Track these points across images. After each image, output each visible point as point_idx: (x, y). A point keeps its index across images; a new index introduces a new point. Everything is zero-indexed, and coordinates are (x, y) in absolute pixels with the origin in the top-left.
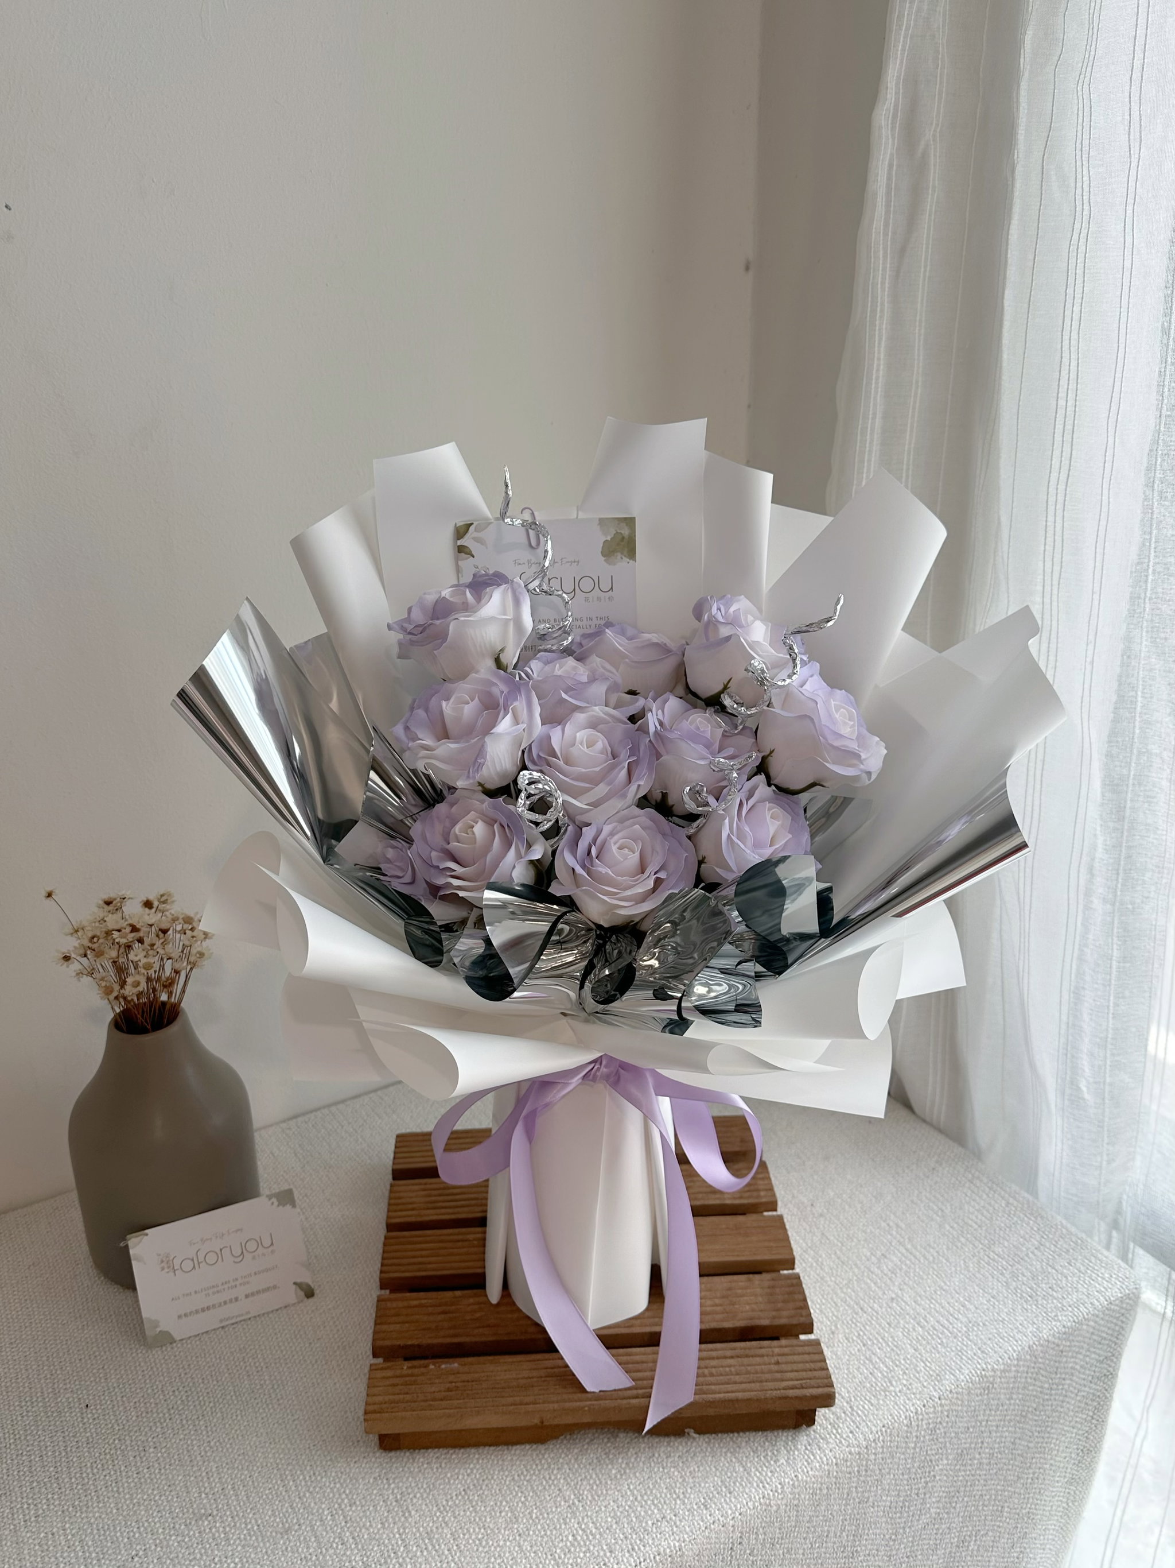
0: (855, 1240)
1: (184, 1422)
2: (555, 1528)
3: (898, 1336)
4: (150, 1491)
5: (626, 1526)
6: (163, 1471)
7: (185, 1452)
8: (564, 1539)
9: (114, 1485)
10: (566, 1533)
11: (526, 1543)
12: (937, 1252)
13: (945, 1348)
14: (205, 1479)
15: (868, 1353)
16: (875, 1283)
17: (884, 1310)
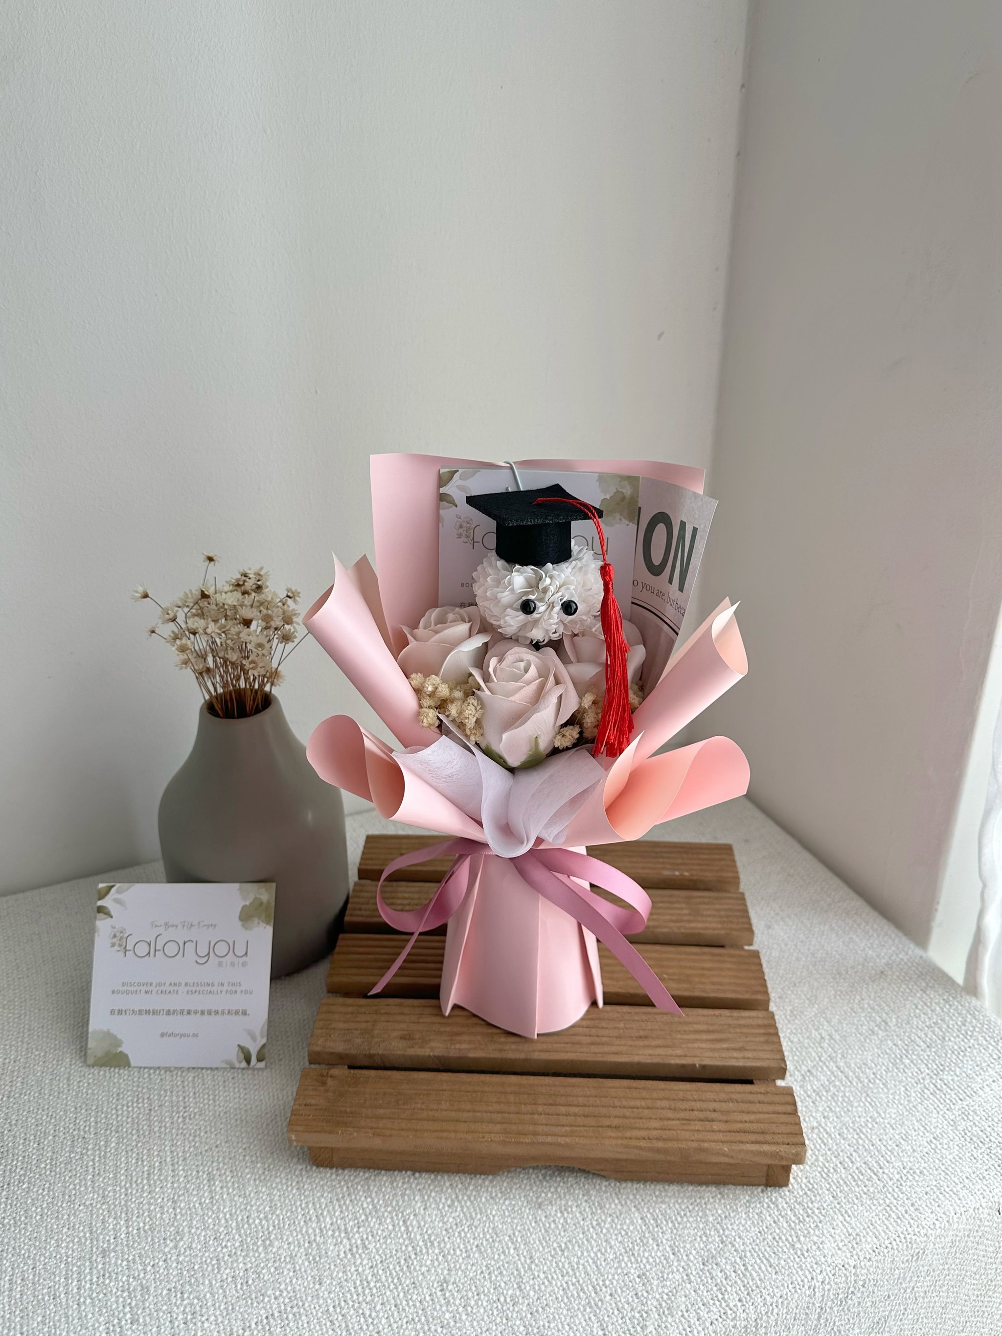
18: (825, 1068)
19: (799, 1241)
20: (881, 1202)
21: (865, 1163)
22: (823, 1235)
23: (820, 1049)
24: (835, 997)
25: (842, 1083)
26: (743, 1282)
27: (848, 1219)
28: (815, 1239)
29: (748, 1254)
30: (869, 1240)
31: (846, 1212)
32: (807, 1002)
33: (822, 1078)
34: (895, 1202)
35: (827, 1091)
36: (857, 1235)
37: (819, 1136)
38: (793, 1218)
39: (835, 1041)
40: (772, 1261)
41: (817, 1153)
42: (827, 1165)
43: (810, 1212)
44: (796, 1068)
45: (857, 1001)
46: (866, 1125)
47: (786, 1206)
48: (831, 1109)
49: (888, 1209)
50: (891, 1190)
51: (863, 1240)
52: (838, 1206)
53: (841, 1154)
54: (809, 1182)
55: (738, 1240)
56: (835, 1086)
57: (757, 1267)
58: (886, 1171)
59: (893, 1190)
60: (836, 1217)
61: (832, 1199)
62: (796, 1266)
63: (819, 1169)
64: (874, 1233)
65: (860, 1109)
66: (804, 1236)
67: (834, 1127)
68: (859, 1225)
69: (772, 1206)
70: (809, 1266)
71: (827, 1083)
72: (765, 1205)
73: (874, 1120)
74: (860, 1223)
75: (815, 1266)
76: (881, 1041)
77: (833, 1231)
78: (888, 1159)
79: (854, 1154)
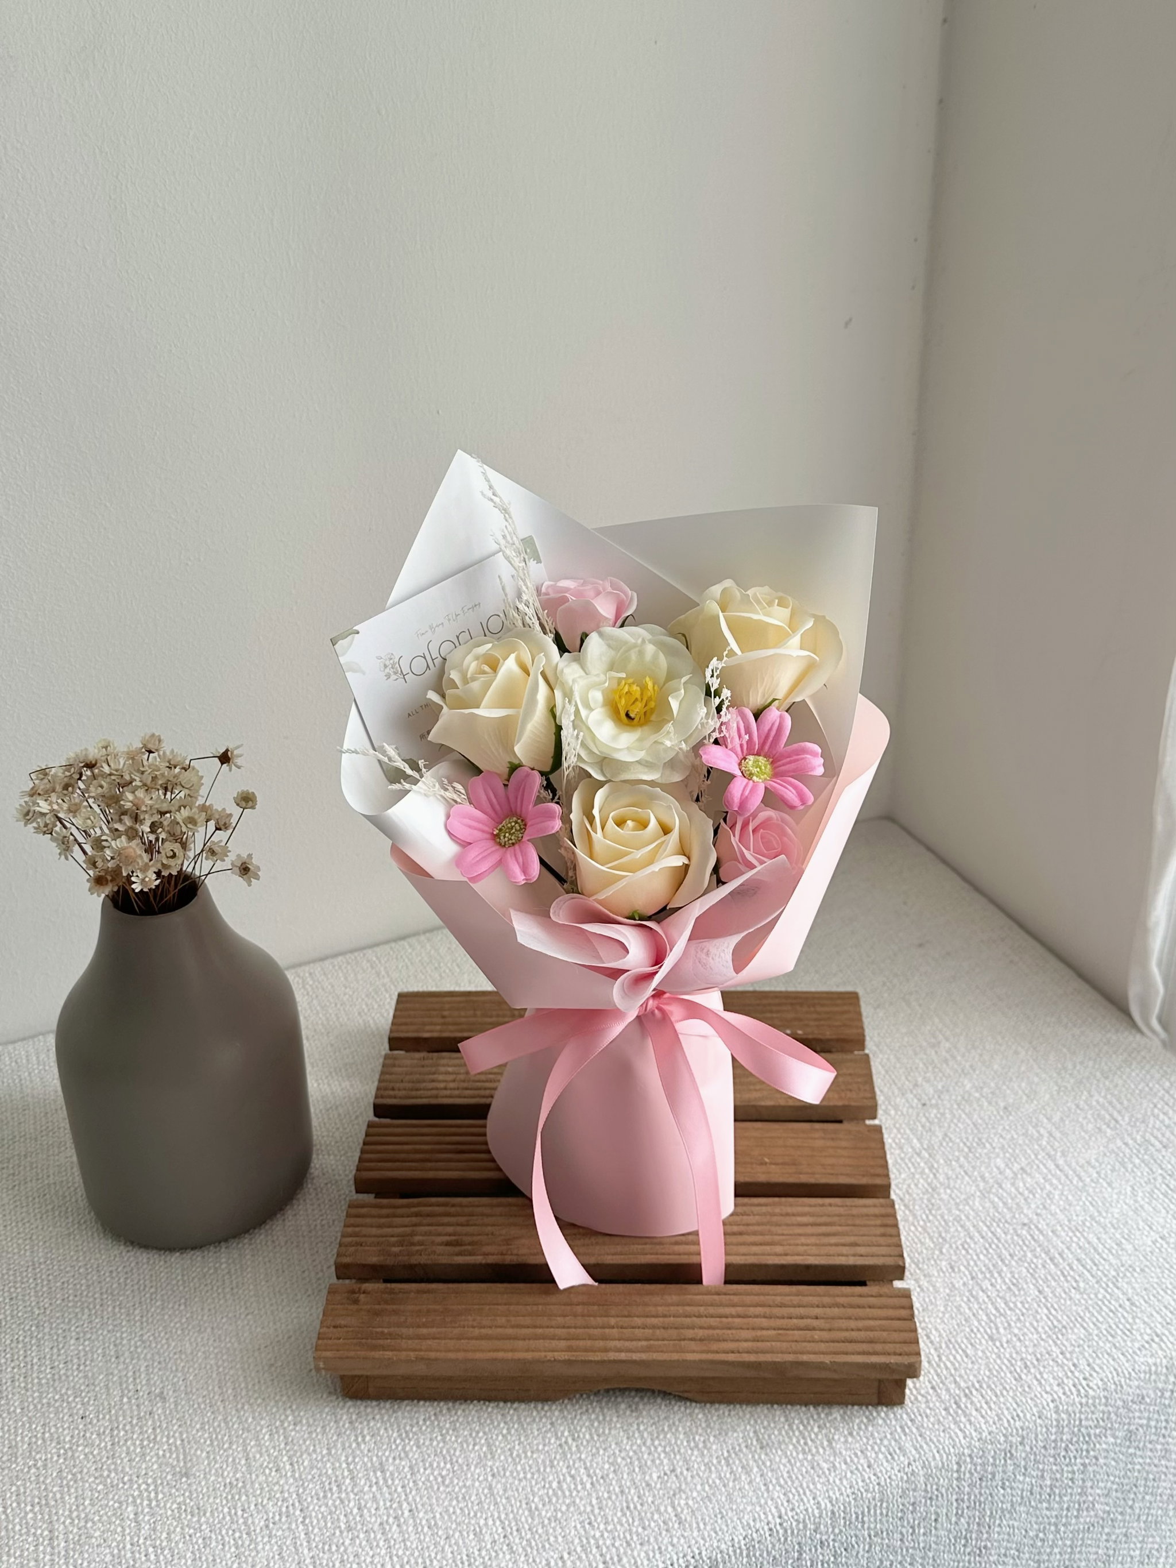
0: (987, 1145)
1: (117, 1310)
2: (539, 1471)
3: (1019, 1273)
4: (63, 1391)
5: (625, 1476)
6: (82, 1368)
7: (112, 1347)
8: (547, 1486)
9: (22, 1379)
10: (551, 1478)
11: (499, 1486)
12: (1098, 1173)
13: (1081, 1293)
14: (131, 1379)
15: (976, 1288)
16: (1005, 1204)
17: (1009, 1237)
18: (1041, 1166)
19: (998, 1332)
20: (1092, 1296)
21: (1078, 1260)
22: (1025, 1326)
23: (1036, 1147)
24: (1058, 1093)
25: (1059, 1180)
26: (936, 1371)
27: (1053, 1312)
28: (1016, 1331)
29: (944, 1346)
30: (1076, 1330)
31: (1052, 1306)
32: (1025, 1098)
33: (1037, 1175)
34: (1108, 1297)
35: (1042, 1189)
36: (1064, 1327)
37: (1029, 1233)
38: (994, 1312)
39: (1055, 1138)
40: (968, 1352)
41: (1025, 1248)
42: (1035, 1260)
43: (1012, 1305)
44: (1007, 1165)
45: (1084, 1098)
46: (1084, 1224)
47: (986, 1300)
48: (1044, 1207)
49: (1100, 1303)
50: (1104, 1285)
51: (1070, 1331)
52: (1043, 1300)
53: (1052, 1251)
54: (1013, 1277)
55: (934, 1332)
56: (1051, 1184)
57: (951, 1358)
58: (1101, 1268)
59: (1107, 1285)
60: (1040, 1310)
61: (1037, 1293)
62: (994, 1356)
63: (1026, 1265)
64: (1082, 1326)
65: (1078, 1208)
66: (1005, 1329)
67: (1047, 1225)
68: (1065, 1317)
69: (972, 1300)
70: (1008, 1356)
71: (1042, 1181)
72: (965, 1299)
73: (1092, 1217)
74: (1068, 1316)
75: (1014, 1355)
76: (1110, 1140)
77: (1035, 1324)
78: (1105, 1256)
79: (1066, 1251)
